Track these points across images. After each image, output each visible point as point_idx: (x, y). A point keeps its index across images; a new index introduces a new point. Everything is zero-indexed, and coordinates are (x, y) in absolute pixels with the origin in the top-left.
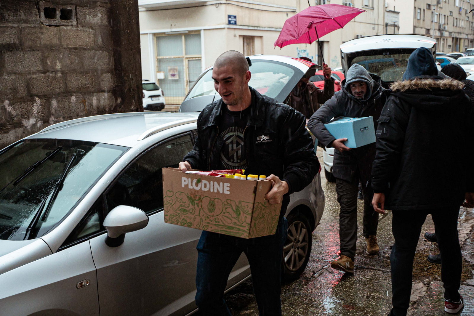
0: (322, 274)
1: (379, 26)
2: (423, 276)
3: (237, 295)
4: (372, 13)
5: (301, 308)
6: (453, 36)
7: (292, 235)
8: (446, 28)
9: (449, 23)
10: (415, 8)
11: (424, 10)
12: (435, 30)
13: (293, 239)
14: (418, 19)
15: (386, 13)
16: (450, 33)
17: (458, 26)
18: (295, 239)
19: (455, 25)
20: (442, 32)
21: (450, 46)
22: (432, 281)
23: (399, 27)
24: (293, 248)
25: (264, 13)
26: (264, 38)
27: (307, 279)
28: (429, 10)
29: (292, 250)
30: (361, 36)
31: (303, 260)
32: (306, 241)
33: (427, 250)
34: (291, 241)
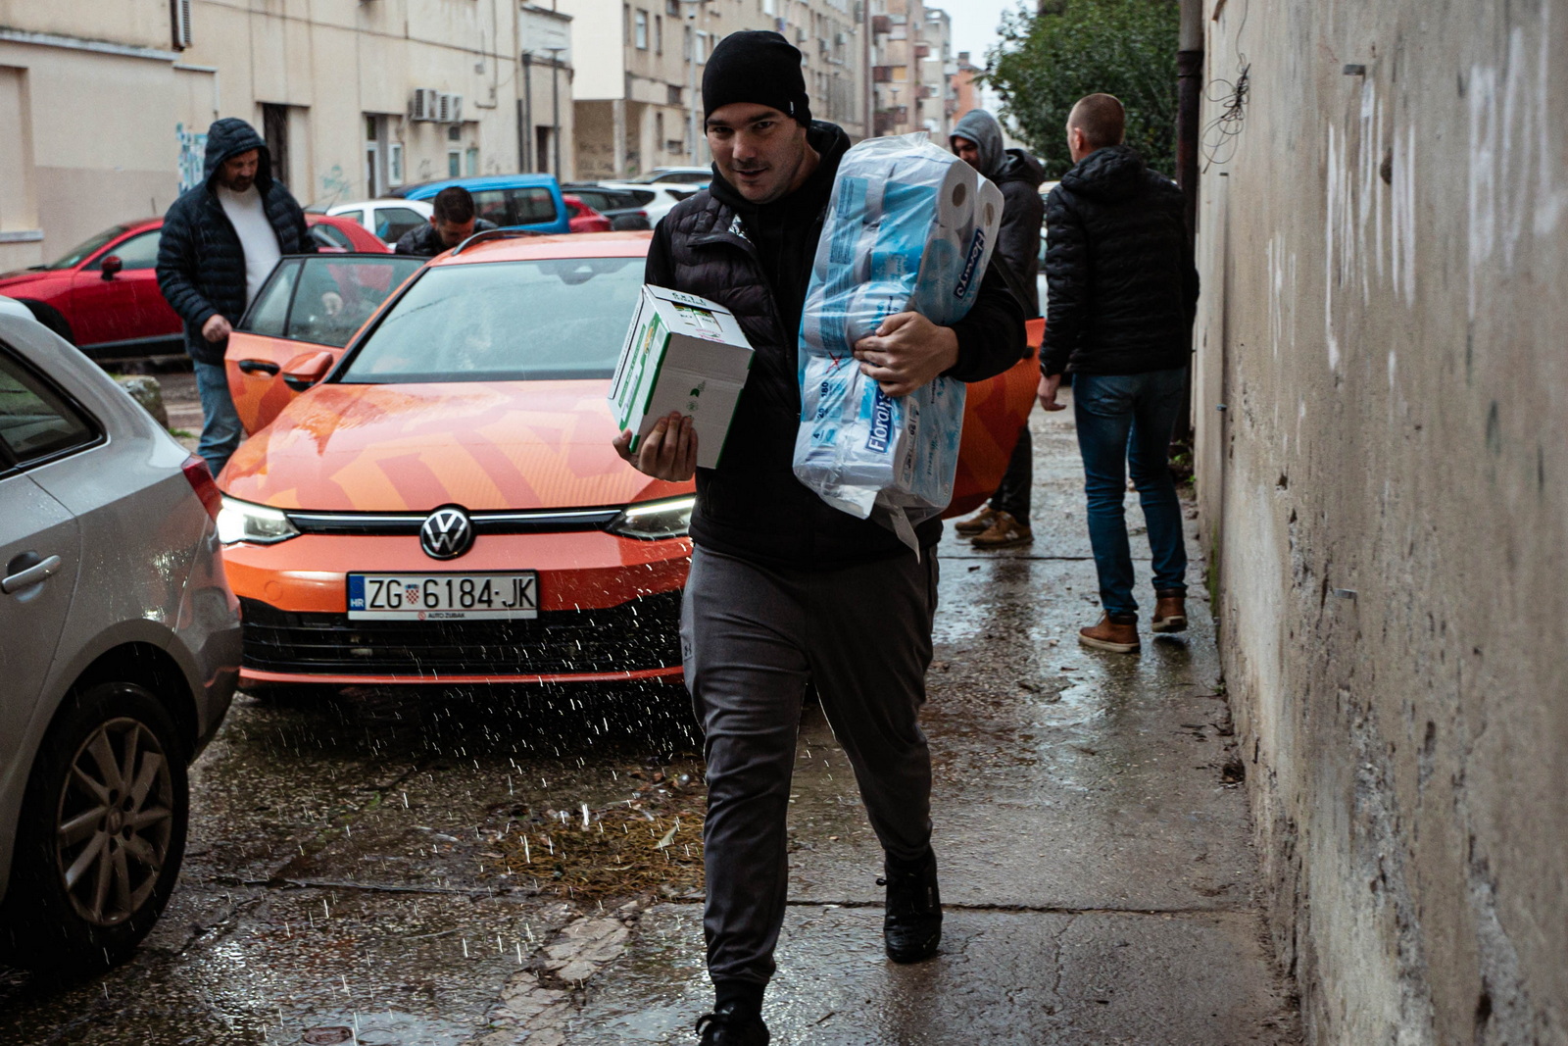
0: (229, 930)
1: (500, 61)
2: (620, 894)
4: (469, 11)
7: (101, 780)
10: (626, 6)
11: (658, 18)
13: (103, 792)
14: (639, 49)
15: (524, 17)
18: (114, 794)
22: (648, 906)
23: (572, 71)
24: (102, 829)
26: (32, 74)
27: (167, 957)
28: (674, 21)
29: (100, 839)
30: (433, 94)
31: (150, 884)
32: (164, 805)
33: (637, 807)
34: (93, 801)
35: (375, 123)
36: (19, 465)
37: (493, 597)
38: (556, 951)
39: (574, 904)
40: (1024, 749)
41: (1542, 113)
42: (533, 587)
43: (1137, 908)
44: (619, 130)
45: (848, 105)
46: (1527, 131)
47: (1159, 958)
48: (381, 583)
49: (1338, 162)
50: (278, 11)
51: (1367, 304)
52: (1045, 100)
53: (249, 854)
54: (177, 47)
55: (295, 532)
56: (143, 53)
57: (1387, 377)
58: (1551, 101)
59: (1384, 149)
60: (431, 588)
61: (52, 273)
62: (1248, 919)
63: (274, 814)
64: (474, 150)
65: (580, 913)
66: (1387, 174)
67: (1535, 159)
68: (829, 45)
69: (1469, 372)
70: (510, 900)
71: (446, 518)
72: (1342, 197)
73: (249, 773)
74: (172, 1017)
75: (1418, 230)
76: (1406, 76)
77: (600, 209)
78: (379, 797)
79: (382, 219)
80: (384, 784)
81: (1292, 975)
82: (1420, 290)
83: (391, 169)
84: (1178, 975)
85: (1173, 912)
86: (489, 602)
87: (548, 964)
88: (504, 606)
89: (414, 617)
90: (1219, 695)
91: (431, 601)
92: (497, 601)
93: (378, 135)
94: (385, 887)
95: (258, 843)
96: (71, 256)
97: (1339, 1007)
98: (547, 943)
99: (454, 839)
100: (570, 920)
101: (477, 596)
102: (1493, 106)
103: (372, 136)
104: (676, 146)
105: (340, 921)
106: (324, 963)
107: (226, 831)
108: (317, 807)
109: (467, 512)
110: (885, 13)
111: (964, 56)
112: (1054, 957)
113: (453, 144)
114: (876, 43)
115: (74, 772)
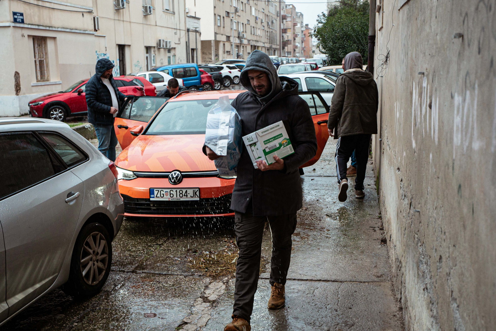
0: (123, 285)
1: (181, 31)
2: (223, 275)
3: (28, 320)
4: (173, 17)
5: (101, 323)
6: (251, 44)
7: (90, 248)
8: (245, 36)
9: (247, 31)
10: (215, 14)
11: (224, 17)
12: (234, 37)
13: (91, 251)
14: (218, 26)
15: (187, 19)
16: (249, 41)
17: (255, 34)
18: (94, 252)
19: (253, 33)
20: (242, 39)
21: (249, 53)
22: (230, 279)
23: (201, 33)
24: (91, 261)
25: (56, 11)
26: (58, 39)
27: (108, 294)
28: (228, 18)
29: (91, 263)
30: (163, 40)
31: (103, 273)
32: (106, 253)
33: (226, 251)
34: (89, 254)
35: (148, 49)
36: (68, 168)
37: (188, 195)
38: (207, 292)
39: (211, 278)
40: (328, 234)
41: (475, 117)
42: (198, 192)
43: (359, 281)
44: (213, 49)
45: (275, 40)
46: (471, 119)
47: (365, 296)
48: (159, 191)
49: (416, 93)
50: (122, 19)
51: (424, 137)
52: (330, 41)
53: (127, 263)
54: (96, 30)
55: (135, 177)
56: (86, 32)
57: (429, 159)
58: (477, 116)
59: (429, 98)
60: (172, 192)
61: (65, 94)
62: (388, 284)
63: (132, 252)
64: (174, 55)
65: (213, 281)
66: (430, 107)
67: (473, 128)
68: (270, 23)
69: (453, 172)
70: (194, 277)
71: (175, 174)
72: (417, 103)
73: (125, 240)
74: (111, 309)
75: (439, 126)
76: (436, 83)
77: (208, 72)
78: (159, 248)
79: (151, 76)
80: (160, 243)
81: (400, 301)
82: (439, 141)
83: (152, 61)
84: (370, 301)
85: (368, 282)
86: (187, 196)
87: (205, 295)
88: (190, 197)
89: (167, 200)
90: (379, 218)
91: (172, 195)
92: (189, 196)
93: (149, 52)
94: (162, 273)
95: (129, 260)
96: (69, 89)
97: (414, 317)
98: (205, 290)
99: (179, 259)
100: (210, 283)
101: (184, 194)
102: (461, 107)
103: (147, 53)
104: (228, 52)
105: (151, 283)
106: (148, 295)
107: (120, 256)
108: (143, 250)
109: (181, 172)
110: (285, 14)
111: (307, 25)
112: (337, 295)
113: (169, 54)
114: (283, 22)
115: (84, 247)
